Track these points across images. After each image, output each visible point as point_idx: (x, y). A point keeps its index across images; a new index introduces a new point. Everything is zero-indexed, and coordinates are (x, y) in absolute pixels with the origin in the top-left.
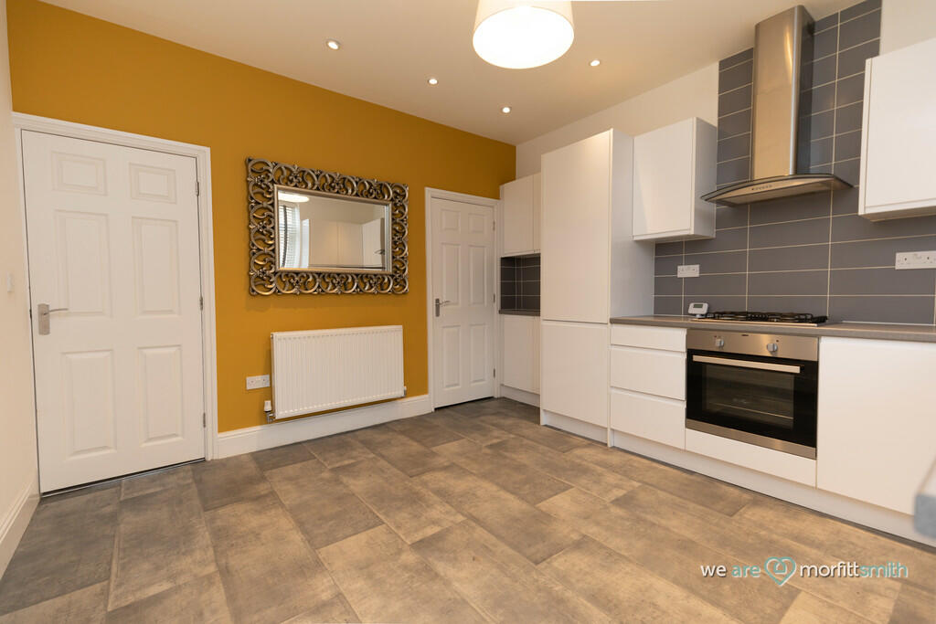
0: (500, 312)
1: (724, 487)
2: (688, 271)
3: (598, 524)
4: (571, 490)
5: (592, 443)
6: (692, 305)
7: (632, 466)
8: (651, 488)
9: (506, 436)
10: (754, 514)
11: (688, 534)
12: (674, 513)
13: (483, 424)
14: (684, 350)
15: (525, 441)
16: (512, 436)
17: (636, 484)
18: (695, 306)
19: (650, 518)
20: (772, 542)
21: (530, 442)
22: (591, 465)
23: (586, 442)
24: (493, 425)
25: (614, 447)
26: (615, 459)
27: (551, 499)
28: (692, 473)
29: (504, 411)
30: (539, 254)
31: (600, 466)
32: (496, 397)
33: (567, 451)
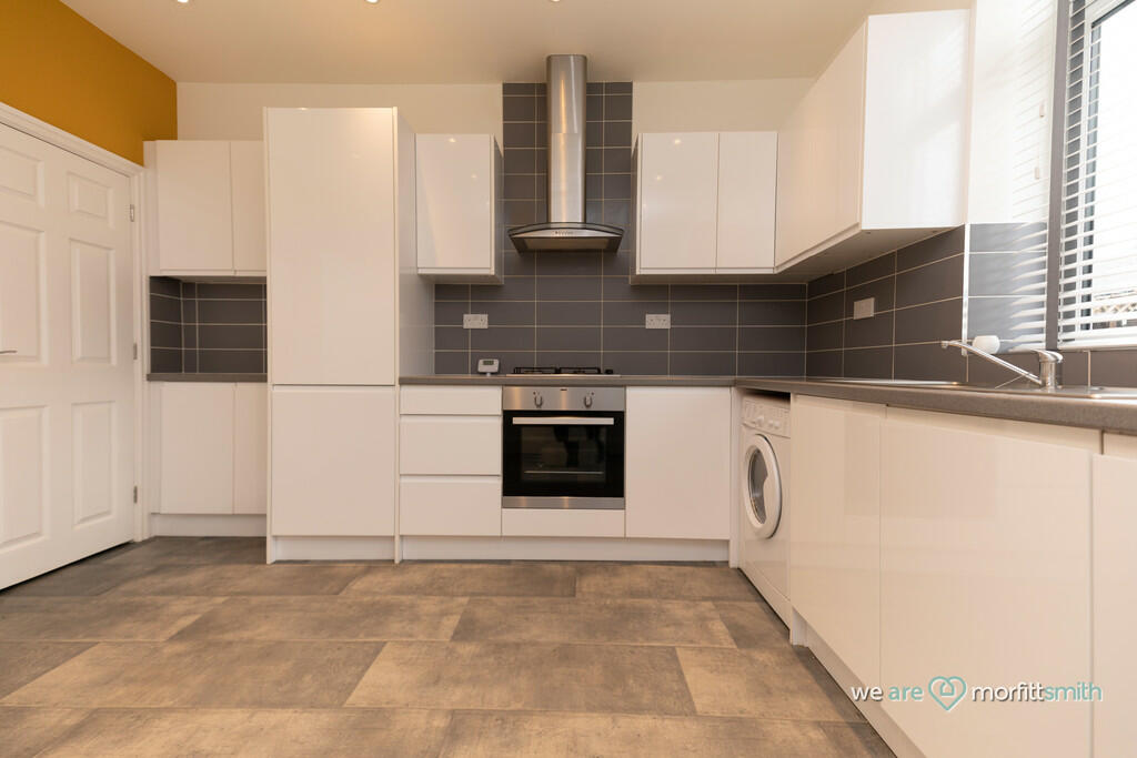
0: (150, 378)
1: (546, 566)
2: (475, 321)
3: (457, 682)
4: (385, 649)
5: (371, 566)
6: (481, 362)
7: (443, 578)
8: (483, 598)
9: (205, 606)
10: (589, 584)
11: (555, 637)
12: (527, 619)
13: (137, 599)
14: (500, 413)
15: (255, 600)
16: (220, 600)
17: (464, 600)
18: (485, 363)
19: (511, 638)
20: (622, 607)
21: (266, 599)
22: (389, 597)
23: (361, 567)
24: (163, 592)
25: (402, 561)
26: (417, 576)
27: (364, 679)
28: (508, 562)
29: (174, 559)
30: (265, 279)
31: (402, 593)
32: (139, 539)
33: (341, 590)
